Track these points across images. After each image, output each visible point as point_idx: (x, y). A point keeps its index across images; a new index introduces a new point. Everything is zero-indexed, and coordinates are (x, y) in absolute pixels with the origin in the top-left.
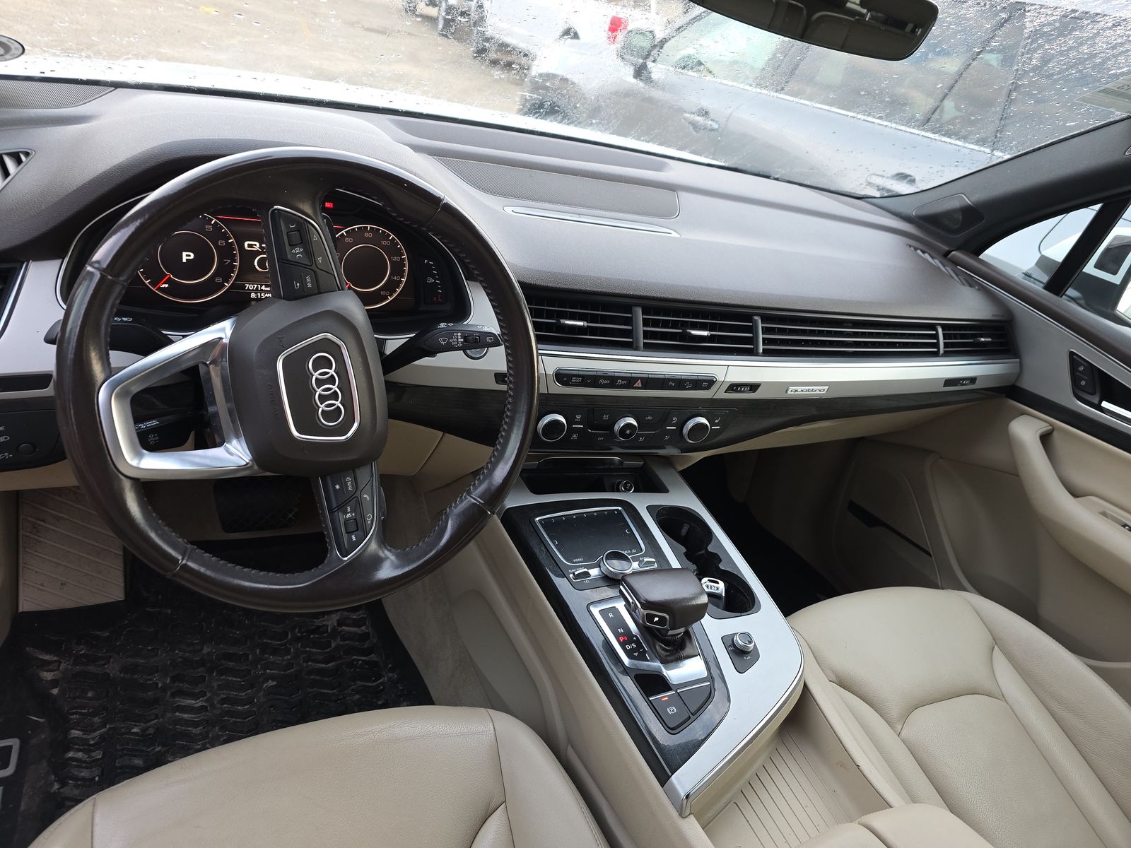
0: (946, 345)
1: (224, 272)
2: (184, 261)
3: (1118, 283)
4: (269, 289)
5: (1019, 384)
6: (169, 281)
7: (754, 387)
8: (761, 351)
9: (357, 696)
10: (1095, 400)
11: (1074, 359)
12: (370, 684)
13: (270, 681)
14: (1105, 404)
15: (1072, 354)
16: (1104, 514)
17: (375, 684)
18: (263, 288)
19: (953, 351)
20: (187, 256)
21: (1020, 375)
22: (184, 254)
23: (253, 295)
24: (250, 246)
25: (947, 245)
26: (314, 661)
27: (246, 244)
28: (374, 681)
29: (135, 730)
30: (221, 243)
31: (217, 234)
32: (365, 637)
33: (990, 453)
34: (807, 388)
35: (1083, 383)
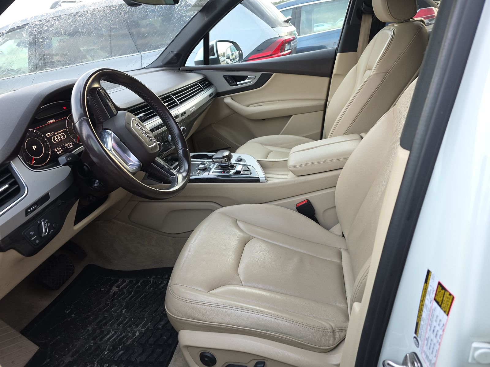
0: (203, 87)
1: (46, 147)
2: (35, 150)
3: (217, 57)
4: (60, 148)
5: (218, 92)
6: (35, 159)
7: (185, 113)
8: (179, 103)
9: (152, 289)
10: (235, 83)
11: (225, 77)
12: (150, 284)
13: (123, 311)
14: (238, 83)
15: (224, 76)
16: (255, 106)
17: (151, 283)
18: (59, 149)
19: (201, 90)
20: (34, 147)
21: (216, 90)
22: (33, 147)
23: (58, 153)
24: (48, 135)
25: (178, 67)
26: (126, 298)
27: (47, 135)
28: (150, 283)
29: (106, 353)
30: (40, 138)
31: (38, 136)
32: (131, 282)
33: (225, 112)
34: (192, 109)
35: (230, 81)
